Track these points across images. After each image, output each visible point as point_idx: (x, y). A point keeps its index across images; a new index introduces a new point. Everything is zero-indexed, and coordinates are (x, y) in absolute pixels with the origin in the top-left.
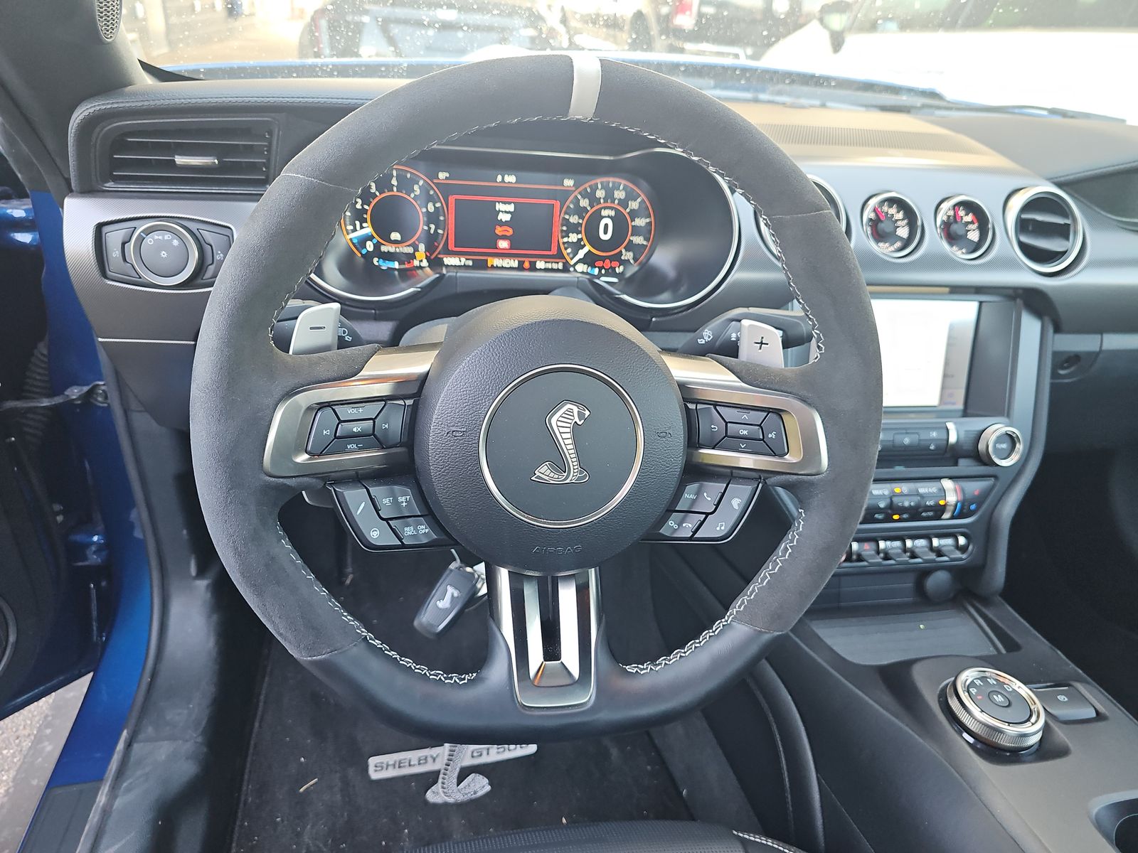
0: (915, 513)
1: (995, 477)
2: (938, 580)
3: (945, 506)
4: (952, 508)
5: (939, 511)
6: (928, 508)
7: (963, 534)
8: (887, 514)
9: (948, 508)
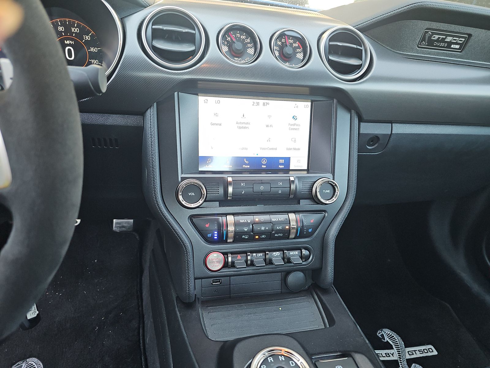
0: (270, 235)
1: (325, 211)
2: (295, 278)
3: (289, 230)
4: (295, 231)
5: (286, 234)
6: (278, 231)
7: (306, 249)
8: (250, 235)
9: (292, 231)
